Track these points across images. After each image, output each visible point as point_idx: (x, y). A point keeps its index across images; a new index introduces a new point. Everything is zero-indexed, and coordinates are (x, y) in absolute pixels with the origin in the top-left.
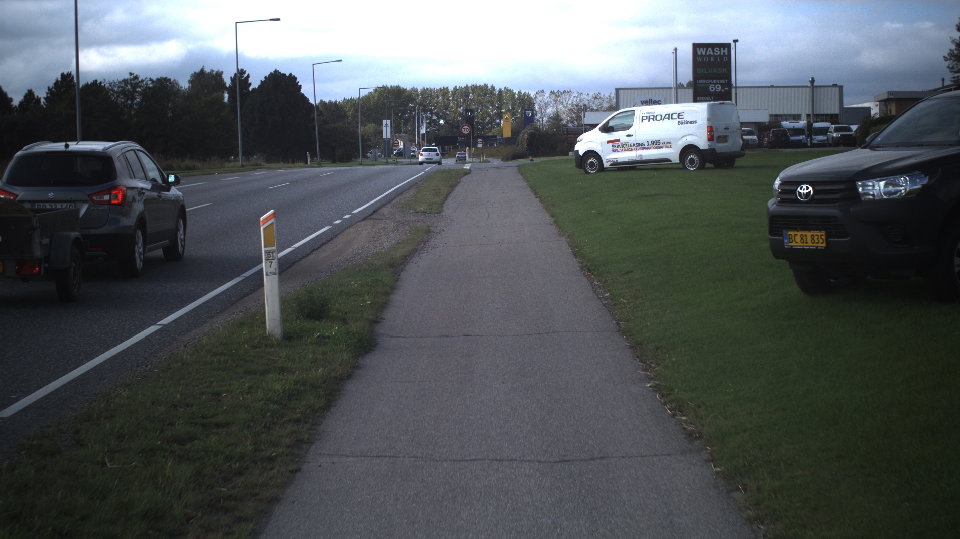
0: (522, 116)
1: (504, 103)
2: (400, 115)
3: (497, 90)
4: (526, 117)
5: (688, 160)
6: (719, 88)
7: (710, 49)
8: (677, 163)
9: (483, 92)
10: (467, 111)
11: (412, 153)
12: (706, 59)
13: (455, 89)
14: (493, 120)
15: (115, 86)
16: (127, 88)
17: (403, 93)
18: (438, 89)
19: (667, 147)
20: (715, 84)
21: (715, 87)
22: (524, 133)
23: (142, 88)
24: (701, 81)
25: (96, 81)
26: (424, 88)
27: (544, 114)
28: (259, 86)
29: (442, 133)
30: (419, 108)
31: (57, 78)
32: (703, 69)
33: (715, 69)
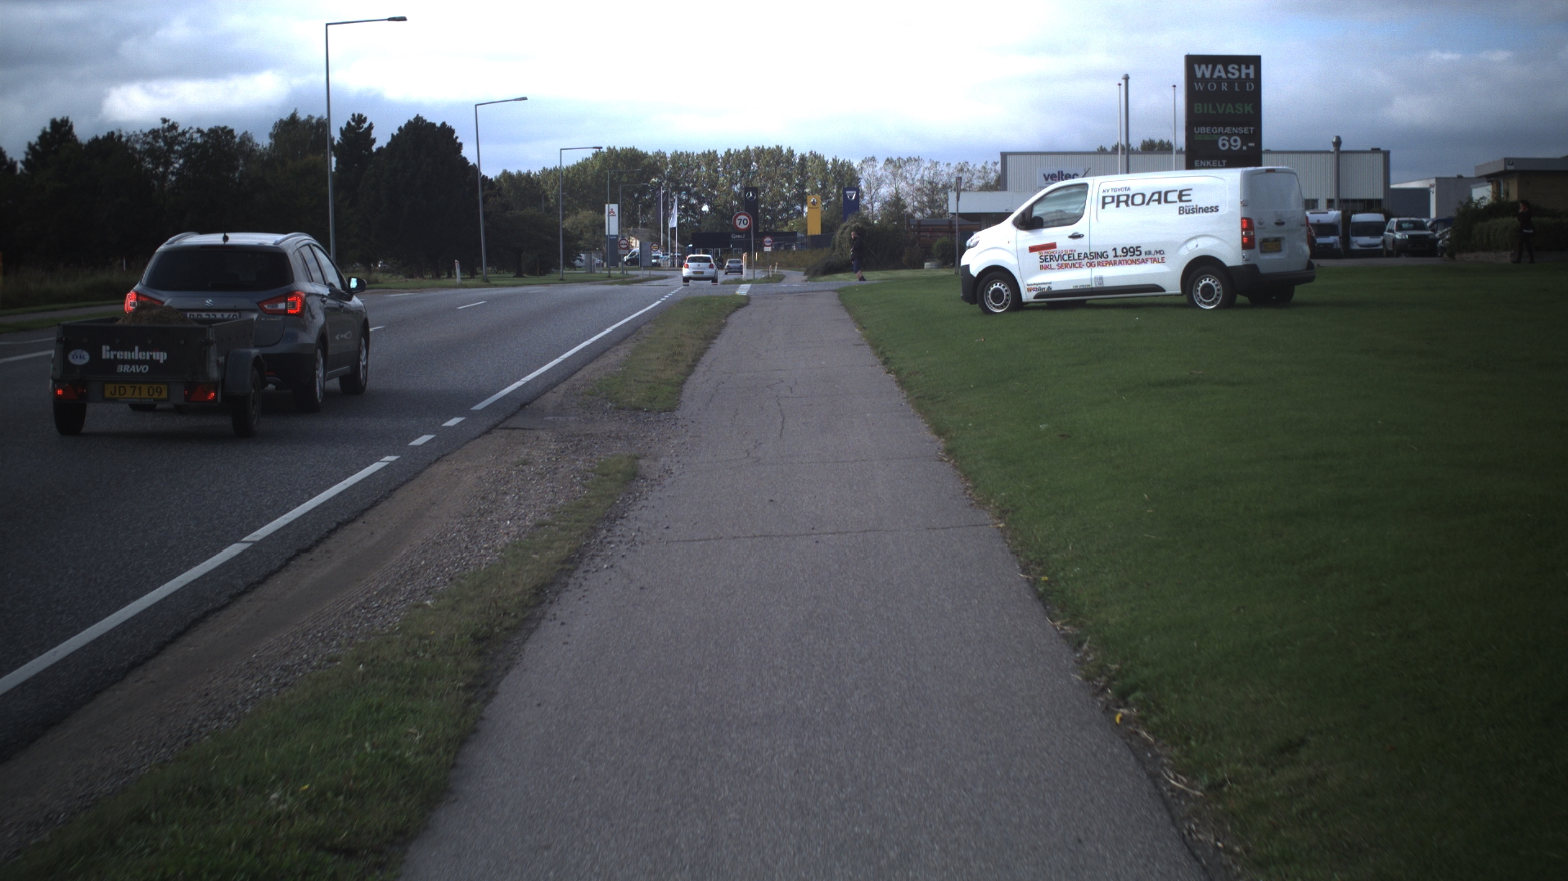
0: (838, 199)
1: (809, 178)
2: (636, 195)
3: (797, 156)
4: (847, 201)
5: (1199, 289)
6: (1237, 144)
7: (1220, 67)
8: (1177, 295)
9: (775, 159)
10: (747, 189)
11: (654, 261)
12: (1212, 86)
13: (728, 153)
14: (789, 206)
15: (137, 142)
16: (158, 145)
17: (642, 160)
18: (700, 153)
19: (1154, 260)
20: (1230, 135)
21: (1230, 142)
22: (845, 228)
23: (183, 146)
24: (1202, 130)
25: (113, 133)
26: (676, 152)
27: (877, 196)
28: (389, 144)
29: (706, 227)
30: (667, 185)
31: (45, 128)
32: (1205, 105)
33: (1230, 105)
